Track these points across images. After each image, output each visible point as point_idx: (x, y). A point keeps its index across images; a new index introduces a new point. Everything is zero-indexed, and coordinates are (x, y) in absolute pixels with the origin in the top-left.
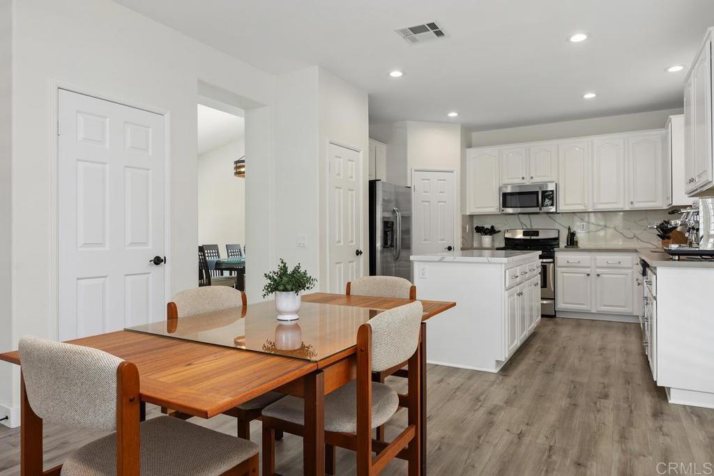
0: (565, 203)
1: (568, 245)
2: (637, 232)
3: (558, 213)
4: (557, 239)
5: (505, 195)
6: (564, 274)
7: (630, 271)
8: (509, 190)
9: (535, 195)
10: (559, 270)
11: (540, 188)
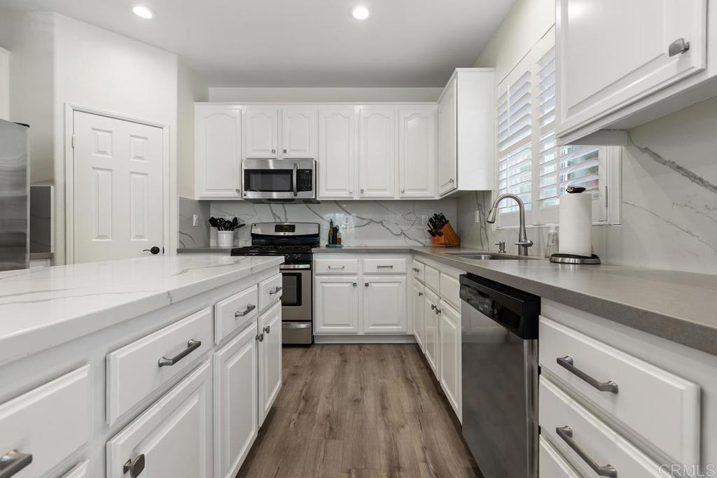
0: (326, 188)
1: (329, 243)
2: (405, 228)
3: (319, 202)
4: (317, 235)
5: (248, 173)
6: (325, 285)
7: (404, 277)
8: (254, 166)
9: (289, 176)
10: (317, 279)
11: (295, 165)
